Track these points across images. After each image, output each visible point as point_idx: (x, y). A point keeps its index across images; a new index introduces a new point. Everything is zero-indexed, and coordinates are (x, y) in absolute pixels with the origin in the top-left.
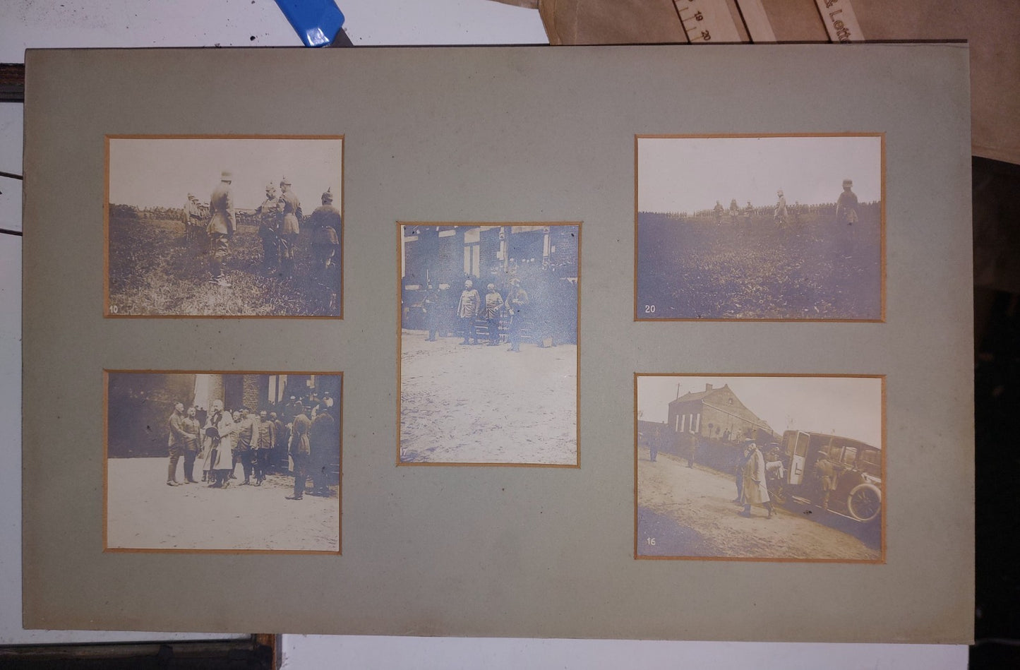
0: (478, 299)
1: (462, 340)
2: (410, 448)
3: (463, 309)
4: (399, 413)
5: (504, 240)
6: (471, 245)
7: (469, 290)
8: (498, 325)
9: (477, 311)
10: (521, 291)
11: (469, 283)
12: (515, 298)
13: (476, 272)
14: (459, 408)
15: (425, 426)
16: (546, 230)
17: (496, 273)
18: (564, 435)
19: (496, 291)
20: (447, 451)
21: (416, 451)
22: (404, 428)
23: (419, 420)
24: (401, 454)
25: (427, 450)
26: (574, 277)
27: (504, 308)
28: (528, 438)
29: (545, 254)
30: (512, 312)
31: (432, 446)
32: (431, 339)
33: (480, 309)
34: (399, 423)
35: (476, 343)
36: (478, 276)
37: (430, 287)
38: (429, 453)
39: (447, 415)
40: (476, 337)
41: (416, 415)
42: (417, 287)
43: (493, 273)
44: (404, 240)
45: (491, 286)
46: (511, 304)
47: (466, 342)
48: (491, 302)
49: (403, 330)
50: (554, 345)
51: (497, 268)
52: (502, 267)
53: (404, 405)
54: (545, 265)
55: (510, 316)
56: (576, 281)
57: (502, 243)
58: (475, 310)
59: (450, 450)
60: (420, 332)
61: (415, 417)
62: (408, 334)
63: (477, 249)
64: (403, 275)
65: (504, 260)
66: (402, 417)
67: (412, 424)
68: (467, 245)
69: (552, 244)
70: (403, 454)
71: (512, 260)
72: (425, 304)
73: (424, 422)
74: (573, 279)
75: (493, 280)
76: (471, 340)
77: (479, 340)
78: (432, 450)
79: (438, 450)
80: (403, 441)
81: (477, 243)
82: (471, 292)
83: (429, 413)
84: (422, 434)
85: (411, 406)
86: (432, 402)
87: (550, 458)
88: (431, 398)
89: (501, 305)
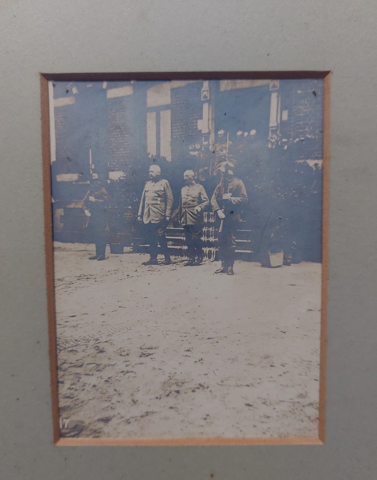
0: (170, 194)
1: (147, 257)
2: (74, 418)
3: (146, 210)
4: (55, 368)
5: (209, 102)
6: (158, 110)
7: (155, 180)
8: (201, 235)
9: (168, 212)
10: (238, 182)
11: (155, 169)
12: (226, 192)
13: (166, 153)
14: (143, 359)
15: (94, 386)
16: (274, 86)
17: (196, 153)
18: (301, 396)
19: (198, 181)
20: (128, 422)
21: (82, 422)
22: (63, 390)
23: (84, 379)
24: (61, 427)
25: (99, 420)
26: (316, 158)
27: (209, 208)
28: (247, 402)
29: (273, 122)
30: (221, 214)
31: (106, 414)
32: (100, 256)
33: (173, 210)
34: (56, 383)
35: (168, 262)
36: (169, 159)
37: (95, 176)
38: (101, 425)
39: (125, 369)
40: (168, 253)
41: (79, 370)
42: (74, 177)
43: (192, 153)
44: (53, 103)
45: (189, 173)
46: (222, 203)
47: (153, 261)
48: (190, 198)
49: (57, 244)
50: (286, 263)
51: (198, 146)
52: (205, 143)
53: (62, 356)
54: (273, 141)
55: (218, 219)
56: (320, 165)
57: (206, 106)
58: (165, 211)
59: (132, 420)
60: (82, 246)
61: (78, 374)
62: (64, 250)
63: (166, 116)
64: (53, 158)
65: (209, 133)
66: (61, 373)
67: (74, 384)
68: (151, 109)
69: (283, 107)
70: (63, 426)
71: (221, 132)
72: (87, 202)
73: (92, 380)
74: (316, 161)
75: (192, 164)
76: (161, 257)
77: (172, 258)
78: (106, 420)
79: (114, 421)
80: (65, 409)
81: (166, 107)
82: (159, 183)
83: (99, 368)
84: (91, 398)
85: (72, 358)
86: (102, 352)
87: (279, 428)
88: (101, 346)
89: (205, 204)
